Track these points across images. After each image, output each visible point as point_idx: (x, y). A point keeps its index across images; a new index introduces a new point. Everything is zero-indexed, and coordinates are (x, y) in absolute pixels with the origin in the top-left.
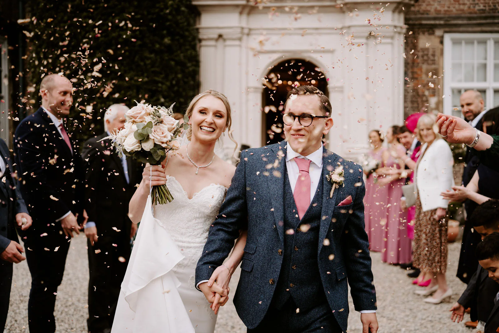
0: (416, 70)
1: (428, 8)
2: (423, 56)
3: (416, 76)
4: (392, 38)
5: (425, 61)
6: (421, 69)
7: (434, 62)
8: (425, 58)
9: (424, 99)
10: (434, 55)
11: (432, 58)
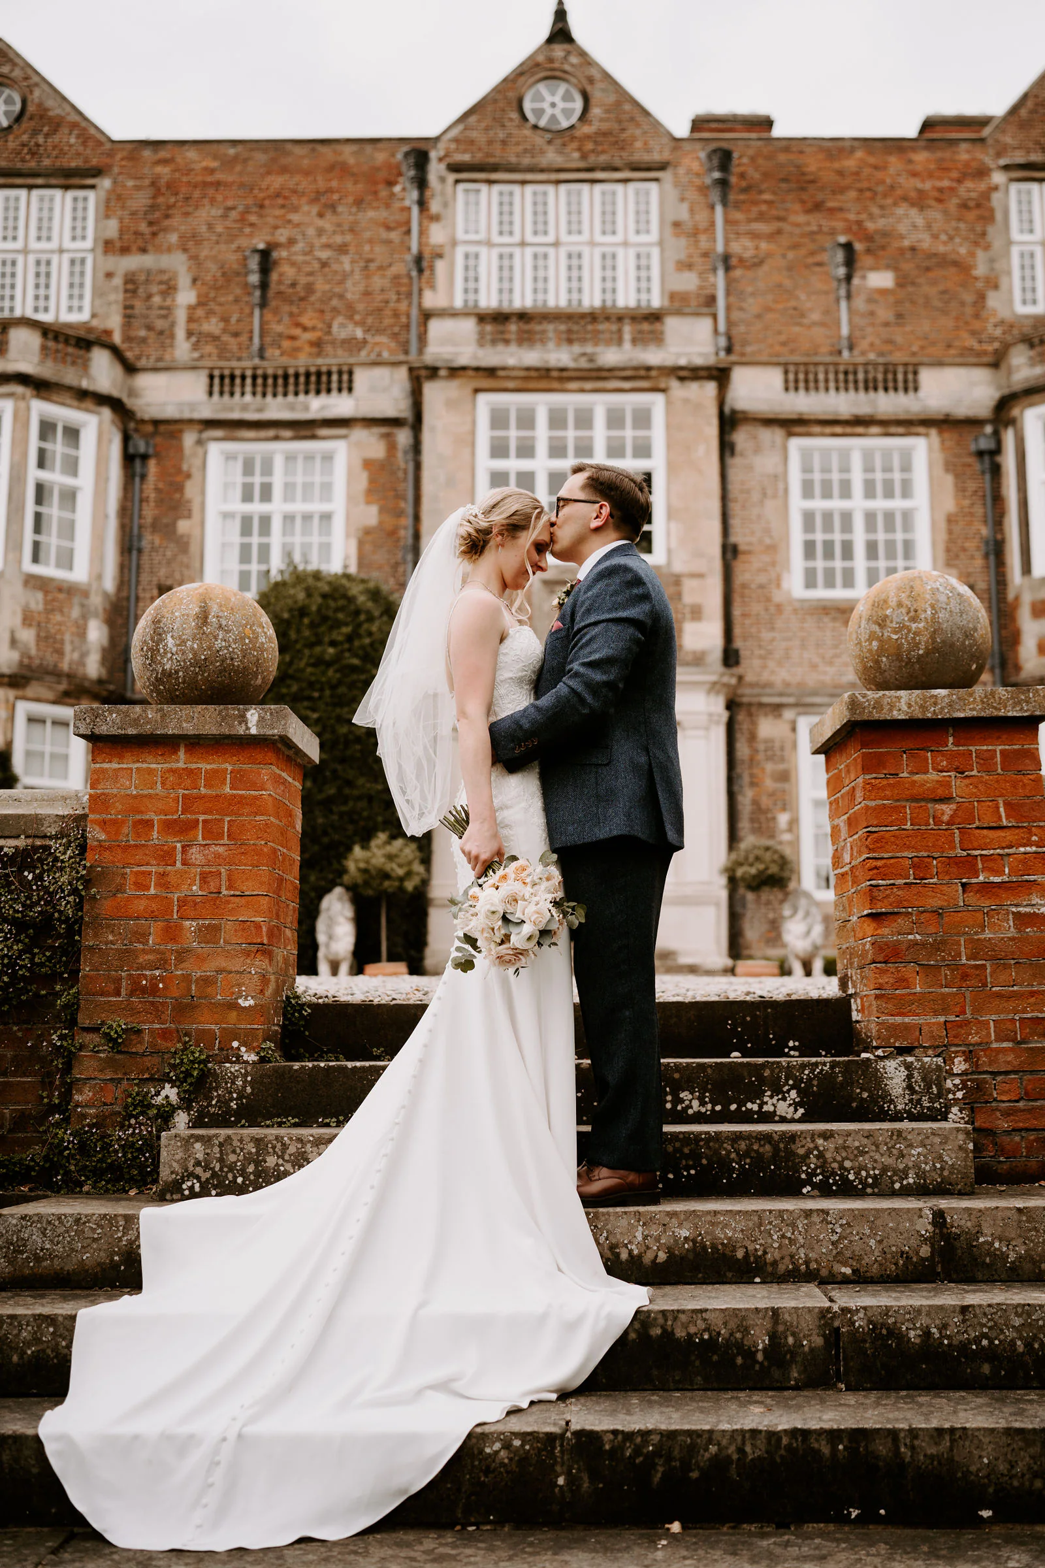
0: (755, 771)
1: (773, 678)
2: (766, 751)
3: (755, 780)
4: (707, 729)
5: (770, 758)
6: (763, 770)
7: (782, 759)
8: (769, 753)
9: (769, 815)
10: (782, 749)
11: (778, 753)
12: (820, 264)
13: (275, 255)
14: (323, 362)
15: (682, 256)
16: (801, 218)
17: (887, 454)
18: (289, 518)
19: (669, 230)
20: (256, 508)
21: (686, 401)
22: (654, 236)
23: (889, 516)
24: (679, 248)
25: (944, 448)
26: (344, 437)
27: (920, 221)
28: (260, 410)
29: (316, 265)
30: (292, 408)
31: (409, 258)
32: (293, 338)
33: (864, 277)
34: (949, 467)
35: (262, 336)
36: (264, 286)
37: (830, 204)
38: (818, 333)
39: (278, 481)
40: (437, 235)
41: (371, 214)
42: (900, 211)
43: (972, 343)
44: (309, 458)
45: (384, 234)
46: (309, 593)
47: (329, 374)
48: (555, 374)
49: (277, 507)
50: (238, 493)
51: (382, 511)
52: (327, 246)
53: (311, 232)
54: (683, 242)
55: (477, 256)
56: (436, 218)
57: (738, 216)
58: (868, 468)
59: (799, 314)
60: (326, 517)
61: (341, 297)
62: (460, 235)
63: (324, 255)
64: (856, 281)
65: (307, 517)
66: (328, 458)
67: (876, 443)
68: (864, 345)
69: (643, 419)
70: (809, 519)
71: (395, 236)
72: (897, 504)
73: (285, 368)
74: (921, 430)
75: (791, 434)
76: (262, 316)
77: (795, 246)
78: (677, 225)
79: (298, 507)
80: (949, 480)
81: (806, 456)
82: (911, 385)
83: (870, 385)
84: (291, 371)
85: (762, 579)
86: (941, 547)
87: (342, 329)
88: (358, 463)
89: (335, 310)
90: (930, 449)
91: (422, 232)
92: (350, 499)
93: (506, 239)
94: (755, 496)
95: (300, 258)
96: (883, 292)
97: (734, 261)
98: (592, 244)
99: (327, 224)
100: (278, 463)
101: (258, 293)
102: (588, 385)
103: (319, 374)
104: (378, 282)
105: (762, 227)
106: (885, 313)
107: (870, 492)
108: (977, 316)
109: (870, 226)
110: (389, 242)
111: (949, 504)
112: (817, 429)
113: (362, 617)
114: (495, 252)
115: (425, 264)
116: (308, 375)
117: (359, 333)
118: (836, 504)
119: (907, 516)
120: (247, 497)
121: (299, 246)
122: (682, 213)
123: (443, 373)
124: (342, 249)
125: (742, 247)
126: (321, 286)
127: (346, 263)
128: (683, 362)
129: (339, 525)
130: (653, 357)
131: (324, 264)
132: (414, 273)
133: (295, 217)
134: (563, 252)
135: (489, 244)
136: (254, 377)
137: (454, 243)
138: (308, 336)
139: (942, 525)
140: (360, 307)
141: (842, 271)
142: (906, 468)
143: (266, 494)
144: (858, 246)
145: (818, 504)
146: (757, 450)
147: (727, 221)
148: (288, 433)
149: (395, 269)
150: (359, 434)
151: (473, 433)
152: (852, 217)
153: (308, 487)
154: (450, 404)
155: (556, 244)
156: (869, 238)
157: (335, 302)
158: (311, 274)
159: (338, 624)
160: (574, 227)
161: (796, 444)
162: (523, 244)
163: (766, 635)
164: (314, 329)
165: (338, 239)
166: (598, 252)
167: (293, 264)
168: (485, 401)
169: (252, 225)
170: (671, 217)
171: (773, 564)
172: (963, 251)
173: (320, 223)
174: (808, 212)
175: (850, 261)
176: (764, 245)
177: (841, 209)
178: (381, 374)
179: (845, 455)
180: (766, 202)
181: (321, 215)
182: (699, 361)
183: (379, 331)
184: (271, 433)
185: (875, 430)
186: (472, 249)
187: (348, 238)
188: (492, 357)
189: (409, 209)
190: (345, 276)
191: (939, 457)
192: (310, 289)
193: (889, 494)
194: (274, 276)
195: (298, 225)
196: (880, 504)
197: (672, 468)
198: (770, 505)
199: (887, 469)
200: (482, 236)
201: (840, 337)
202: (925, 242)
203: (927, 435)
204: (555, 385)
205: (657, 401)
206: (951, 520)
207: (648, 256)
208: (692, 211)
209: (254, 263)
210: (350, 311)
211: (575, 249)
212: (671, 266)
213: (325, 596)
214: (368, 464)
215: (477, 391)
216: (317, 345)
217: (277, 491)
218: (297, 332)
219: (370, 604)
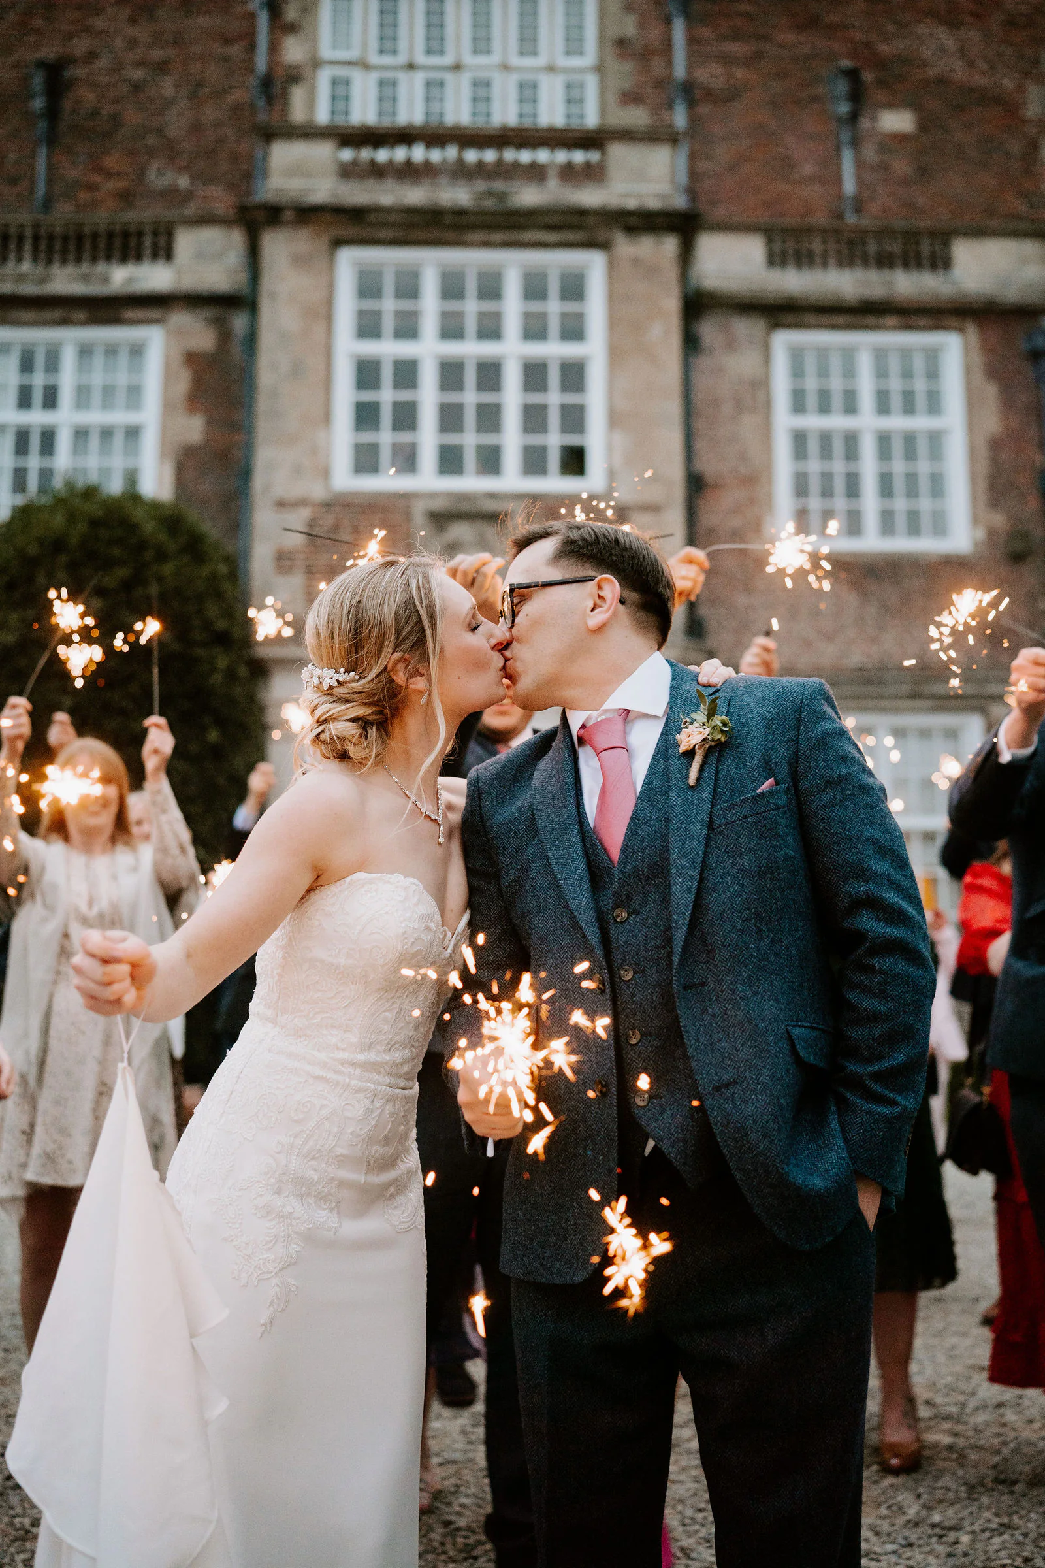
12: (815, 99)
13: (71, 72)
14: (131, 217)
15: (627, 84)
16: (789, 37)
17: (906, 354)
18: (81, 434)
19: (610, 50)
20: (36, 417)
21: (636, 262)
22: (590, 57)
23: (910, 439)
24: (624, 73)
25: (986, 347)
26: (157, 321)
27: (950, 43)
28: (43, 281)
29: (124, 89)
30: (86, 278)
31: (252, 81)
32: (91, 188)
33: (874, 119)
34: (993, 372)
35: (50, 182)
36: (53, 113)
37: (833, 18)
38: (813, 192)
39: (67, 381)
40: (293, 51)
41: (202, 21)
42: (923, 29)
43: (1021, 207)
44: (111, 351)
45: (218, 49)
46: (72, 518)
47: (140, 234)
48: (448, 219)
49: (65, 417)
50: (12, 396)
51: (210, 423)
52: (139, 64)
53: (119, 43)
54: (629, 66)
55: (347, 82)
56: (292, 28)
57: (705, 32)
58: (881, 373)
59: (787, 165)
60: (133, 433)
61: (159, 132)
62: (326, 51)
63: (138, 74)
64: (865, 123)
65: (107, 433)
66: (137, 351)
67: (894, 339)
68: (875, 208)
69: (574, 289)
70: (799, 439)
71: (235, 51)
72: (921, 423)
73: (81, 225)
74: (953, 321)
75: (776, 325)
76: (49, 156)
77: (781, 75)
78: (621, 43)
79: (95, 417)
80: (991, 391)
81: (797, 356)
82: (941, 262)
83: (885, 261)
84: (87, 230)
85: (736, 522)
86: (982, 484)
87: (160, 176)
88: (177, 358)
89: (152, 153)
90: (967, 349)
91: (274, 47)
92: (168, 407)
93: (387, 60)
94: (727, 409)
95: (103, 79)
96: (900, 138)
97: (698, 93)
98: (506, 68)
99: (141, 32)
100: (69, 359)
101: (42, 125)
102: (498, 237)
103: (126, 234)
104: (210, 113)
105: (736, 48)
106: (902, 166)
107: (883, 407)
108: (1028, 172)
109: (883, 48)
110: (226, 59)
111: (992, 423)
112: (811, 318)
113: (149, 555)
114: (374, 76)
115: (276, 90)
116: (111, 235)
117: (184, 182)
118: (837, 422)
119: (936, 439)
120: (24, 400)
121: (103, 62)
122: (629, 27)
123: (288, 215)
124: (162, 67)
125: (711, 75)
126: (132, 117)
127: (167, 87)
128: (632, 204)
129: (150, 443)
130: (589, 197)
131: (137, 87)
132: (261, 103)
133: (99, 23)
134: (465, 79)
135: (364, 65)
136: (36, 238)
137: (316, 63)
138: (111, 185)
139: (983, 452)
140: (186, 145)
141: (844, 108)
142: (933, 374)
143: (51, 400)
144: (868, 76)
145: (813, 422)
146: (731, 345)
147: (692, 40)
148: (80, 315)
149: (236, 96)
150: (181, 318)
151: (329, 302)
152: (858, 36)
153: (108, 391)
154: (299, 261)
155: (457, 67)
156: (880, 63)
157: (151, 140)
158: (117, 100)
159: (108, 564)
160: (481, 44)
161: (783, 341)
162: (411, 67)
163: (741, 600)
164: (119, 175)
165: (156, 54)
166: (513, 79)
167: (94, 86)
168: (349, 260)
169: (37, 31)
170: (613, 32)
171: (752, 501)
172: (1008, 83)
173: (132, 31)
174: (800, 28)
175: (857, 96)
176: (740, 73)
177: (844, 27)
178: (211, 236)
179: (849, 354)
180: (741, 15)
181: (133, 21)
182: (653, 204)
183: (211, 180)
184: (57, 314)
185: (892, 320)
186: (342, 72)
187: (172, 52)
188: (358, 194)
189: (252, 16)
190: (167, 104)
191: (978, 360)
192: (116, 121)
193: (909, 408)
194: (67, 104)
195: (101, 33)
196: (897, 422)
197: (615, 355)
198: (748, 423)
199: (907, 374)
200: (353, 54)
201: (840, 196)
202: (959, 71)
203: (961, 330)
204: (450, 235)
205: (594, 264)
206: (995, 445)
207: (582, 86)
208: (642, 25)
209: (38, 81)
210: (171, 152)
211: (483, 75)
212: (612, 98)
213: (94, 523)
214: (192, 359)
215: (337, 243)
216: (126, 197)
217: (66, 395)
218: (96, 178)
219: (163, 537)
